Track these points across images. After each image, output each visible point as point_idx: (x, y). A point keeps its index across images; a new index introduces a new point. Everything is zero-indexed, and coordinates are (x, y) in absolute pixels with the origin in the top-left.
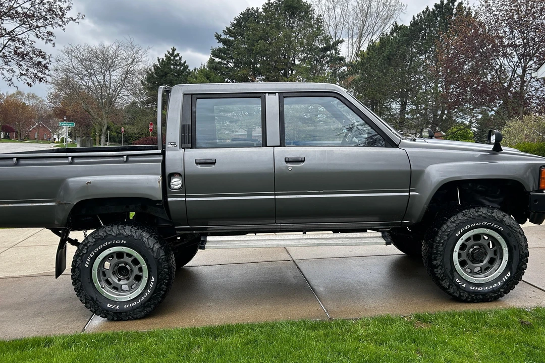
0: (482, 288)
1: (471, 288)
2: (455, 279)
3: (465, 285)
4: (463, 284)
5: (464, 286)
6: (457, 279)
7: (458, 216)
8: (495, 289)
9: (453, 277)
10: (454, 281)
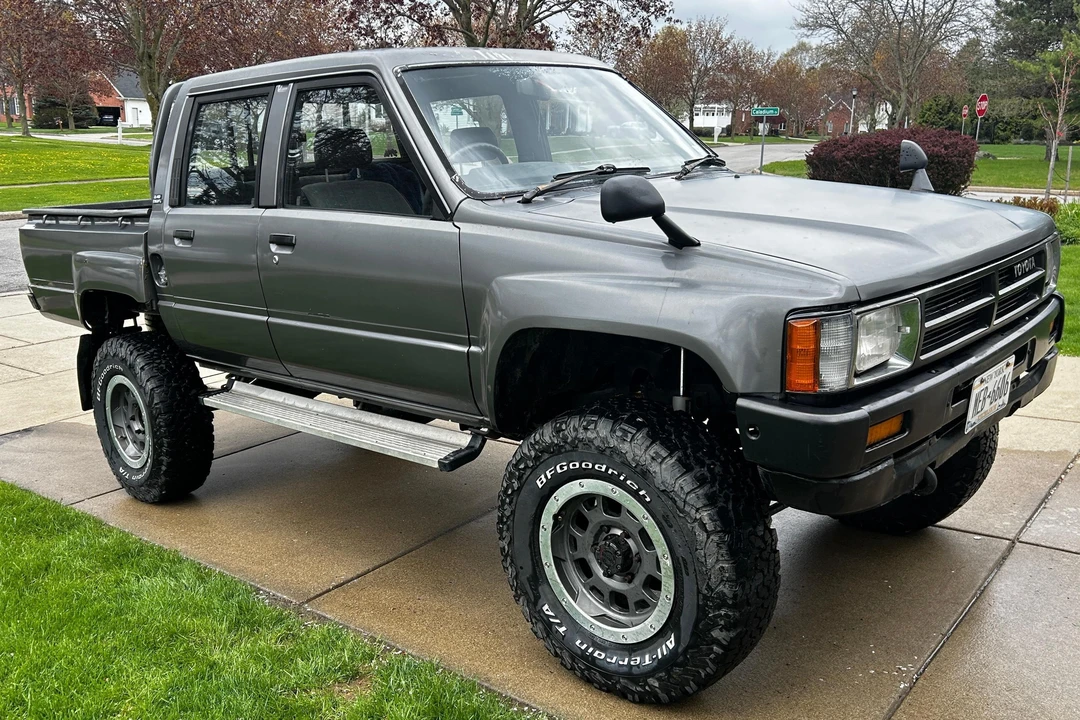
0: (603, 655)
1: (578, 643)
2: (540, 602)
3: (564, 629)
4: (560, 625)
5: (562, 630)
6: (546, 607)
7: (545, 431)
8: (635, 671)
9: (537, 598)
10: (538, 608)
